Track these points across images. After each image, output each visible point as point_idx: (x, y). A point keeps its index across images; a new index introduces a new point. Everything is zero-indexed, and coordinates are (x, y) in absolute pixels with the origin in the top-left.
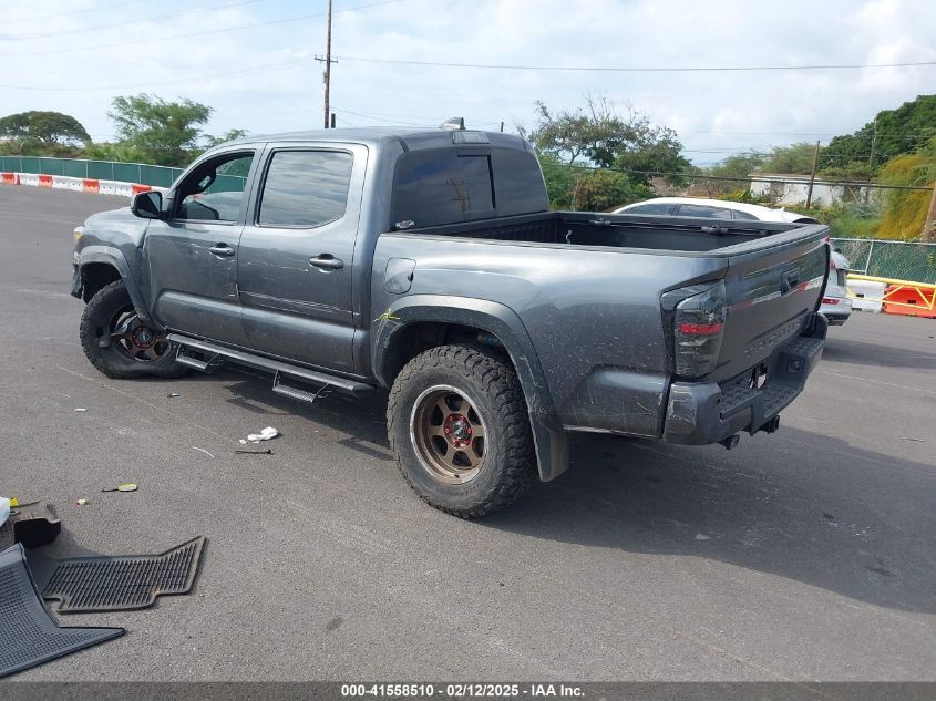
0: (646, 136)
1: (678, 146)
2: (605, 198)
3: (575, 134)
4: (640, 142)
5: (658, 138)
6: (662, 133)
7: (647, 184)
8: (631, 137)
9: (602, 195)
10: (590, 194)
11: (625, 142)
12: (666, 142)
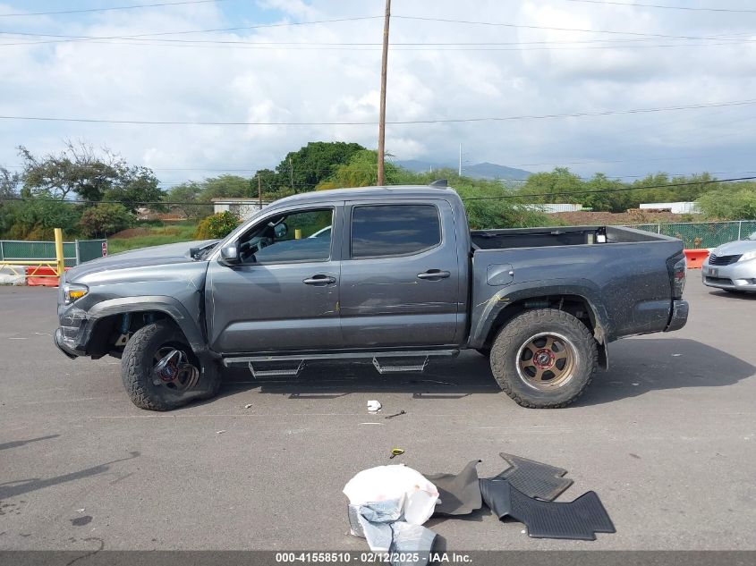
0: (128, 173)
1: (155, 182)
2: (111, 226)
3: (62, 174)
4: (122, 179)
5: (138, 175)
6: (140, 172)
7: (134, 212)
8: (114, 175)
9: (109, 223)
10: (97, 223)
11: (109, 179)
12: (145, 178)
